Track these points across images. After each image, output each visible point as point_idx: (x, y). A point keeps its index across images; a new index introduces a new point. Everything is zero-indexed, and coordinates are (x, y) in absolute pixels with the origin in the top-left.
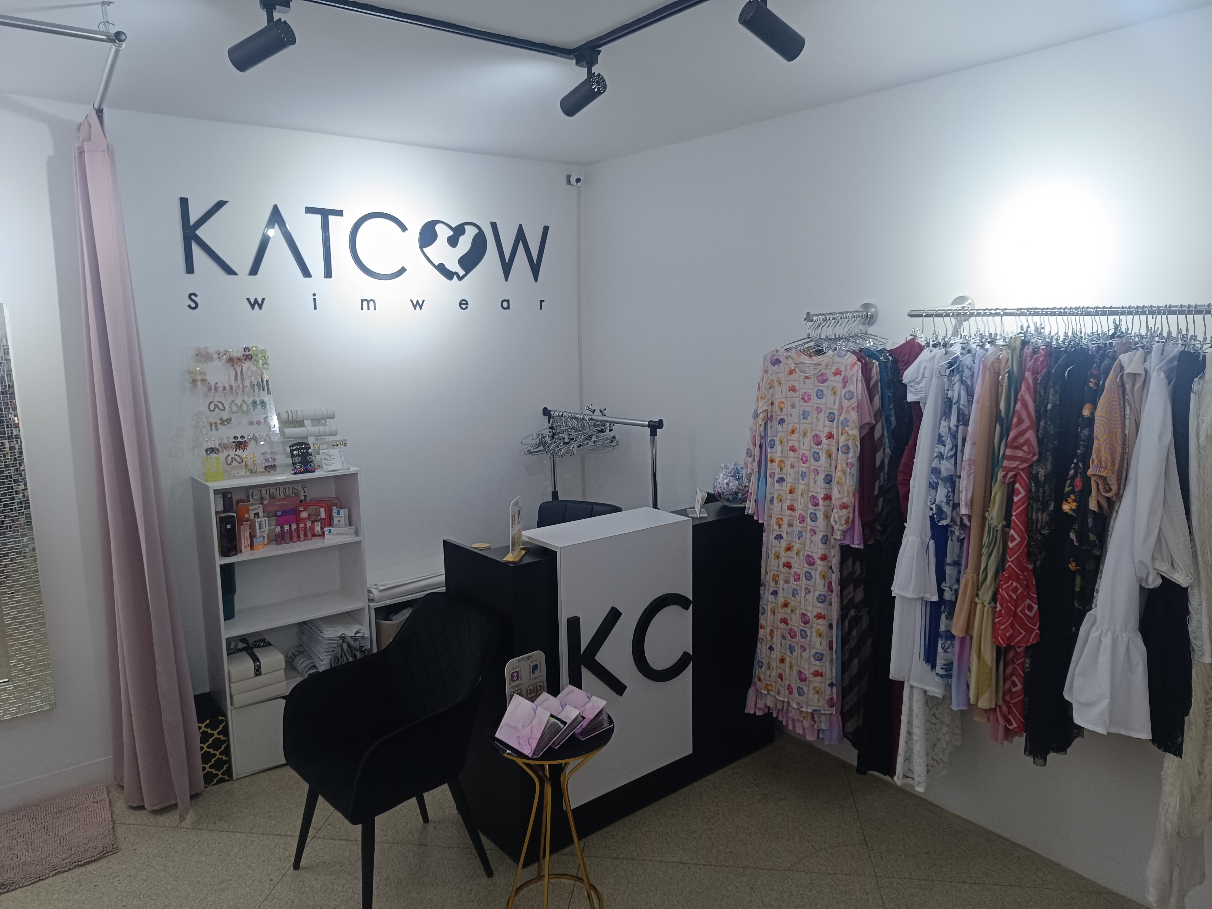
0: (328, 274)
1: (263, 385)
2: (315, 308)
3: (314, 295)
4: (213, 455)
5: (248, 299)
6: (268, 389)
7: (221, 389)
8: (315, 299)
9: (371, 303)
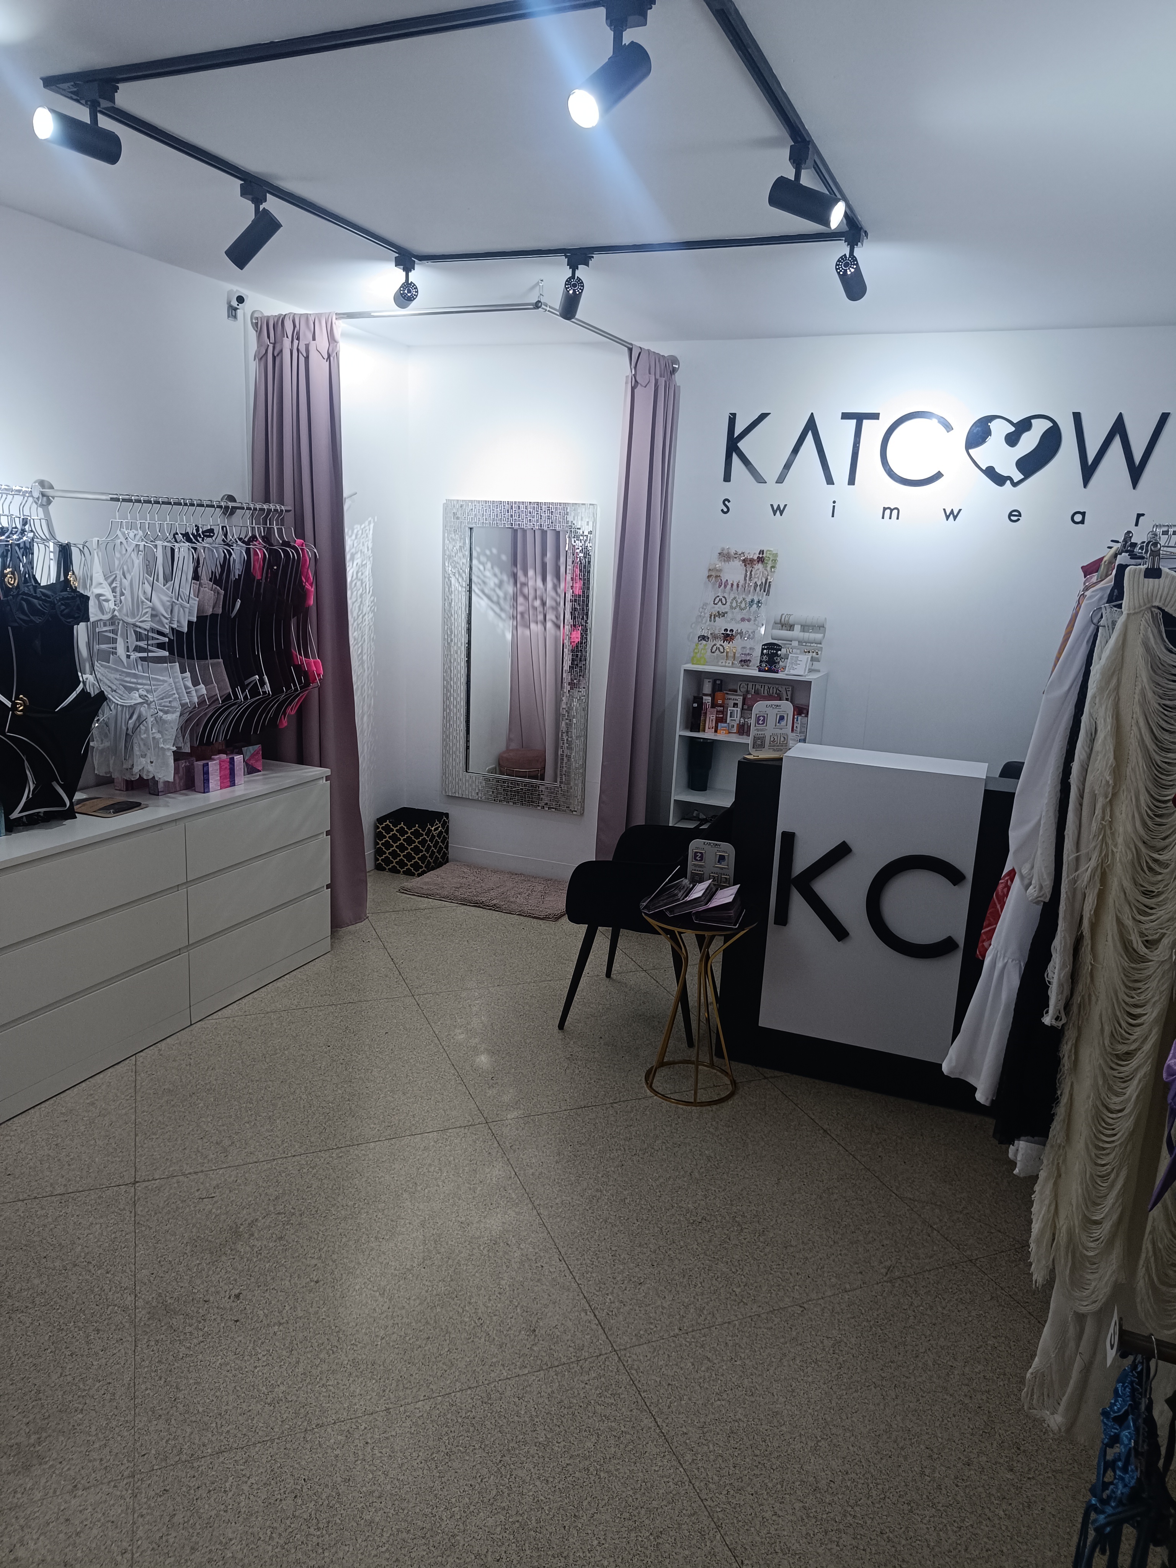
0: (852, 481)
1: (766, 587)
2: (833, 516)
3: (834, 502)
4: (704, 642)
5: (772, 506)
6: (768, 591)
7: (729, 586)
8: (834, 506)
9: (895, 512)
